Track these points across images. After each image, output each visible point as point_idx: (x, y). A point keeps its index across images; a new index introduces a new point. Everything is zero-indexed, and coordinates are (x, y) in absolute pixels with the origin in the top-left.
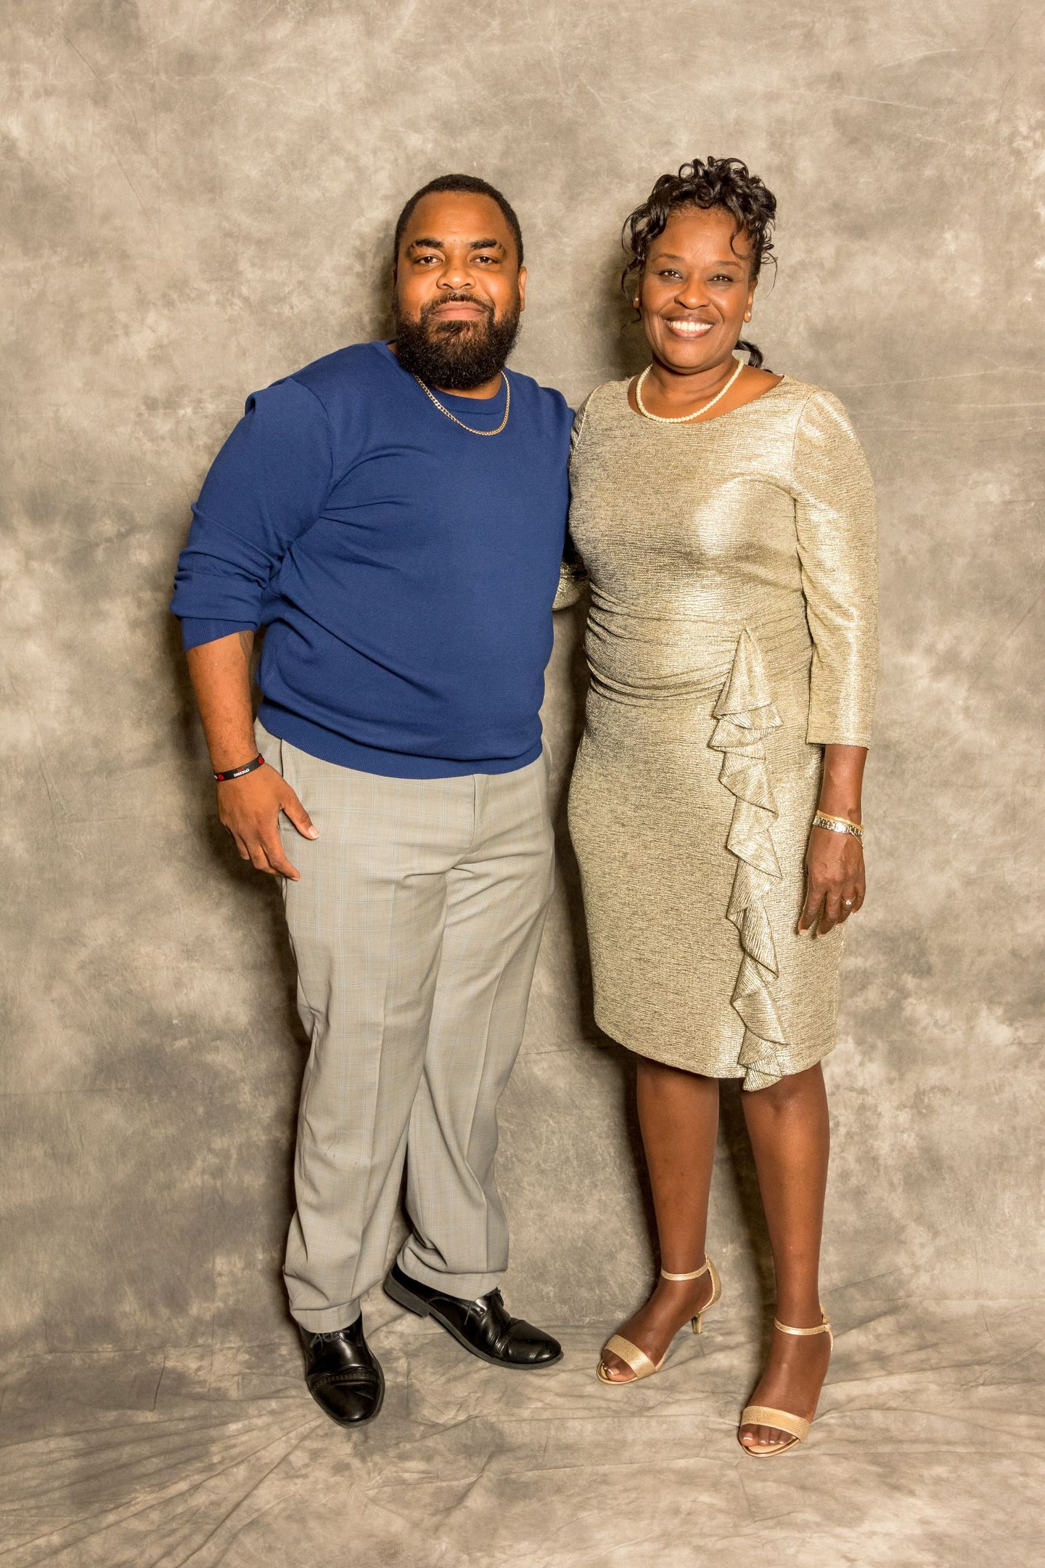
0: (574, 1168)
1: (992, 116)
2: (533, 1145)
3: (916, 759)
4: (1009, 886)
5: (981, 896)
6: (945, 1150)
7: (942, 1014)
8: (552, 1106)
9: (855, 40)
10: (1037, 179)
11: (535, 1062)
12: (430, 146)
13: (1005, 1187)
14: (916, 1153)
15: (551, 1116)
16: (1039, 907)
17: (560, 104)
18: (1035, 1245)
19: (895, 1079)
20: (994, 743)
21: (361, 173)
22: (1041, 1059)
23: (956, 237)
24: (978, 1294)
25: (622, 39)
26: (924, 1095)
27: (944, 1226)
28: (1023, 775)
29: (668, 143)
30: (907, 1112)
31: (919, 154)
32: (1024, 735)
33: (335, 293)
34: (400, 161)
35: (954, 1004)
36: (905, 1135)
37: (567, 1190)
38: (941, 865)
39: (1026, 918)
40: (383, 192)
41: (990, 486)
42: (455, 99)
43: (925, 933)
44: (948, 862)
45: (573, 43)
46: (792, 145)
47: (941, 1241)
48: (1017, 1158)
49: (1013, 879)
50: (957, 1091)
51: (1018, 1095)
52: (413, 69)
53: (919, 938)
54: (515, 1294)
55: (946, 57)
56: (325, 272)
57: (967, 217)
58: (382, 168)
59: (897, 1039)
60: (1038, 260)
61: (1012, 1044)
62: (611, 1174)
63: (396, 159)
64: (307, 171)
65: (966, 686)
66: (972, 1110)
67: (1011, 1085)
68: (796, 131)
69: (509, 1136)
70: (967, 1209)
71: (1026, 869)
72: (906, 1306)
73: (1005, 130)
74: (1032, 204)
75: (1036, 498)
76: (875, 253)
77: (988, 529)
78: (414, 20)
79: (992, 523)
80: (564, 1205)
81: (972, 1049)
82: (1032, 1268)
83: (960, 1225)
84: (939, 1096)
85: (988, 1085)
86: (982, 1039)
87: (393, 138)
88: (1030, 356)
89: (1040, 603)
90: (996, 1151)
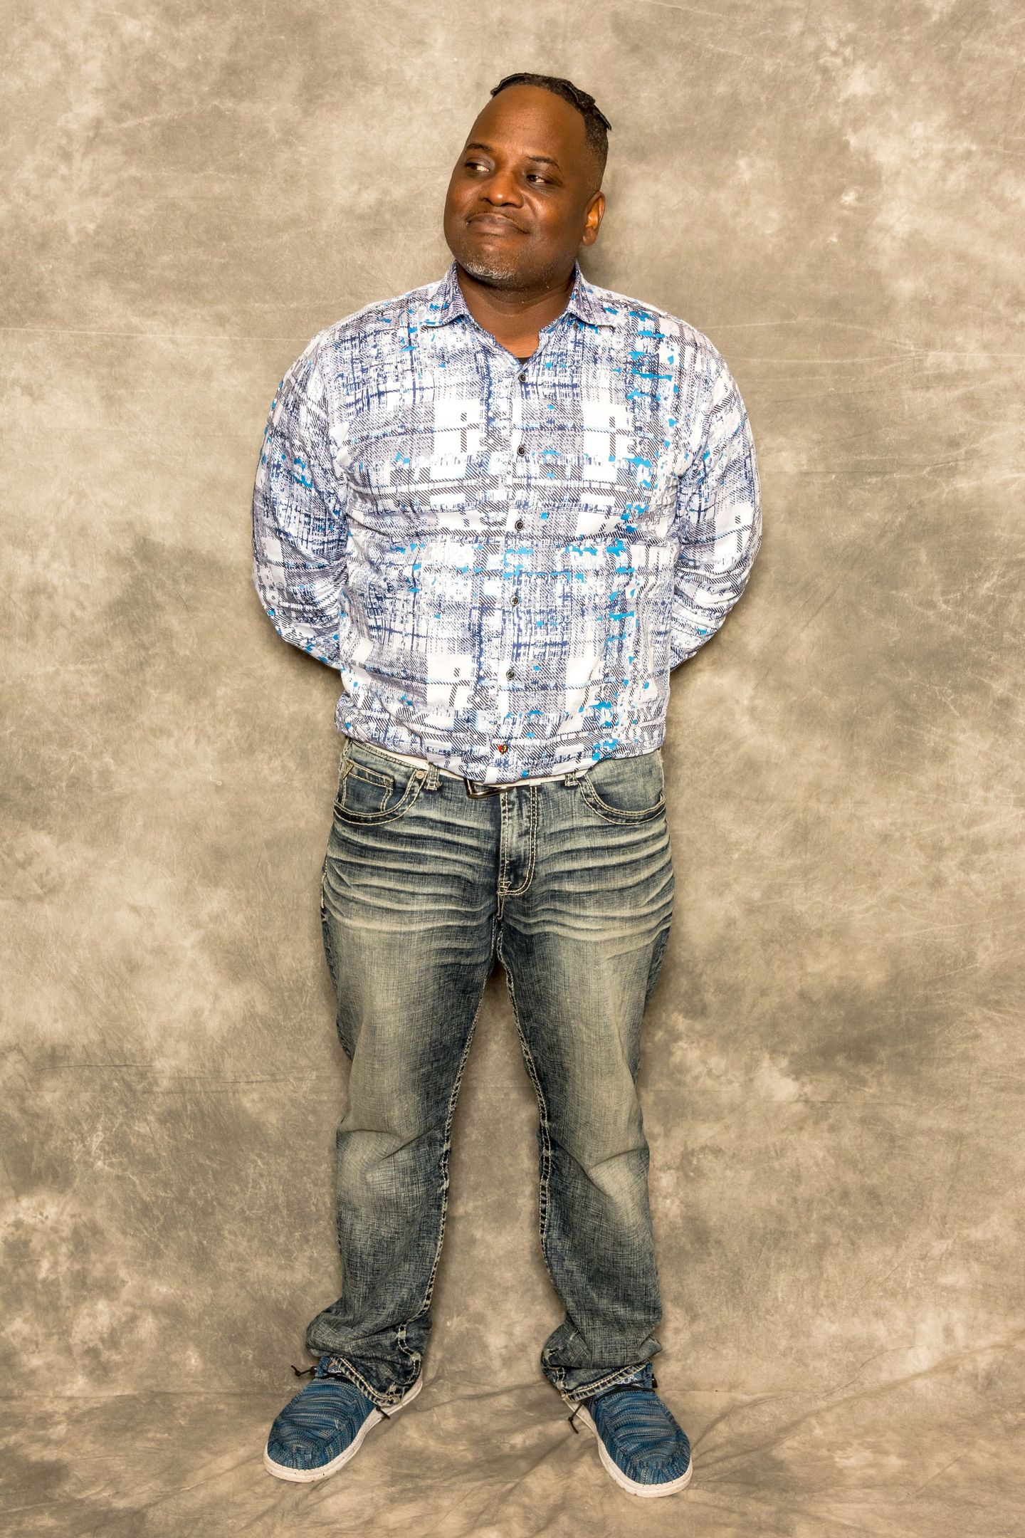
0: (283, 1218)
2: (238, 1188)
3: (693, 765)
4: (799, 918)
5: (766, 927)
6: (713, 1220)
7: (717, 1062)
8: (261, 1144)
10: (846, 102)
11: (245, 1092)
12: (149, 34)
13: (780, 1267)
14: (679, 1220)
15: (259, 1156)
16: (832, 943)
18: (808, 1336)
19: (659, 1135)
20: (784, 749)
21: (69, 62)
22: (831, 1121)
23: (752, 165)
24: (733, 1387)
26: (693, 1155)
27: (704, 1309)
28: (816, 788)
29: (421, 42)
30: (671, 1175)
31: (710, 68)
32: (818, 743)
33: (36, 197)
34: (115, 50)
35: (731, 1051)
36: (668, 1201)
37: (274, 1243)
38: (720, 888)
39: (817, 955)
40: (94, 84)
41: (784, 454)
43: (700, 966)
44: (728, 885)
46: (564, 50)
47: (700, 1326)
48: (796, 1235)
49: (803, 909)
50: (731, 1153)
51: (801, 1161)
53: (693, 972)
56: (26, 174)
57: (764, 142)
58: (94, 57)
59: (664, 1088)
60: (846, 195)
61: (797, 1101)
63: (109, 48)
64: (8, 56)
65: (752, 684)
67: (795, 1149)
68: (569, 34)
69: (210, 1177)
70: (733, 1290)
71: (818, 899)
73: (811, 44)
74: (840, 130)
75: (837, 469)
76: (657, 179)
79: (787, 497)
80: (270, 1259)
81: (750, 1104)
82: (801, 1362)
83: (724, 1309)
84: (710, 1157)
85: (767, 1147)
86: (763, 1093)
87: (106, 24)
88: (833, 306)
89: (840, 591)
90: (773, 1225)
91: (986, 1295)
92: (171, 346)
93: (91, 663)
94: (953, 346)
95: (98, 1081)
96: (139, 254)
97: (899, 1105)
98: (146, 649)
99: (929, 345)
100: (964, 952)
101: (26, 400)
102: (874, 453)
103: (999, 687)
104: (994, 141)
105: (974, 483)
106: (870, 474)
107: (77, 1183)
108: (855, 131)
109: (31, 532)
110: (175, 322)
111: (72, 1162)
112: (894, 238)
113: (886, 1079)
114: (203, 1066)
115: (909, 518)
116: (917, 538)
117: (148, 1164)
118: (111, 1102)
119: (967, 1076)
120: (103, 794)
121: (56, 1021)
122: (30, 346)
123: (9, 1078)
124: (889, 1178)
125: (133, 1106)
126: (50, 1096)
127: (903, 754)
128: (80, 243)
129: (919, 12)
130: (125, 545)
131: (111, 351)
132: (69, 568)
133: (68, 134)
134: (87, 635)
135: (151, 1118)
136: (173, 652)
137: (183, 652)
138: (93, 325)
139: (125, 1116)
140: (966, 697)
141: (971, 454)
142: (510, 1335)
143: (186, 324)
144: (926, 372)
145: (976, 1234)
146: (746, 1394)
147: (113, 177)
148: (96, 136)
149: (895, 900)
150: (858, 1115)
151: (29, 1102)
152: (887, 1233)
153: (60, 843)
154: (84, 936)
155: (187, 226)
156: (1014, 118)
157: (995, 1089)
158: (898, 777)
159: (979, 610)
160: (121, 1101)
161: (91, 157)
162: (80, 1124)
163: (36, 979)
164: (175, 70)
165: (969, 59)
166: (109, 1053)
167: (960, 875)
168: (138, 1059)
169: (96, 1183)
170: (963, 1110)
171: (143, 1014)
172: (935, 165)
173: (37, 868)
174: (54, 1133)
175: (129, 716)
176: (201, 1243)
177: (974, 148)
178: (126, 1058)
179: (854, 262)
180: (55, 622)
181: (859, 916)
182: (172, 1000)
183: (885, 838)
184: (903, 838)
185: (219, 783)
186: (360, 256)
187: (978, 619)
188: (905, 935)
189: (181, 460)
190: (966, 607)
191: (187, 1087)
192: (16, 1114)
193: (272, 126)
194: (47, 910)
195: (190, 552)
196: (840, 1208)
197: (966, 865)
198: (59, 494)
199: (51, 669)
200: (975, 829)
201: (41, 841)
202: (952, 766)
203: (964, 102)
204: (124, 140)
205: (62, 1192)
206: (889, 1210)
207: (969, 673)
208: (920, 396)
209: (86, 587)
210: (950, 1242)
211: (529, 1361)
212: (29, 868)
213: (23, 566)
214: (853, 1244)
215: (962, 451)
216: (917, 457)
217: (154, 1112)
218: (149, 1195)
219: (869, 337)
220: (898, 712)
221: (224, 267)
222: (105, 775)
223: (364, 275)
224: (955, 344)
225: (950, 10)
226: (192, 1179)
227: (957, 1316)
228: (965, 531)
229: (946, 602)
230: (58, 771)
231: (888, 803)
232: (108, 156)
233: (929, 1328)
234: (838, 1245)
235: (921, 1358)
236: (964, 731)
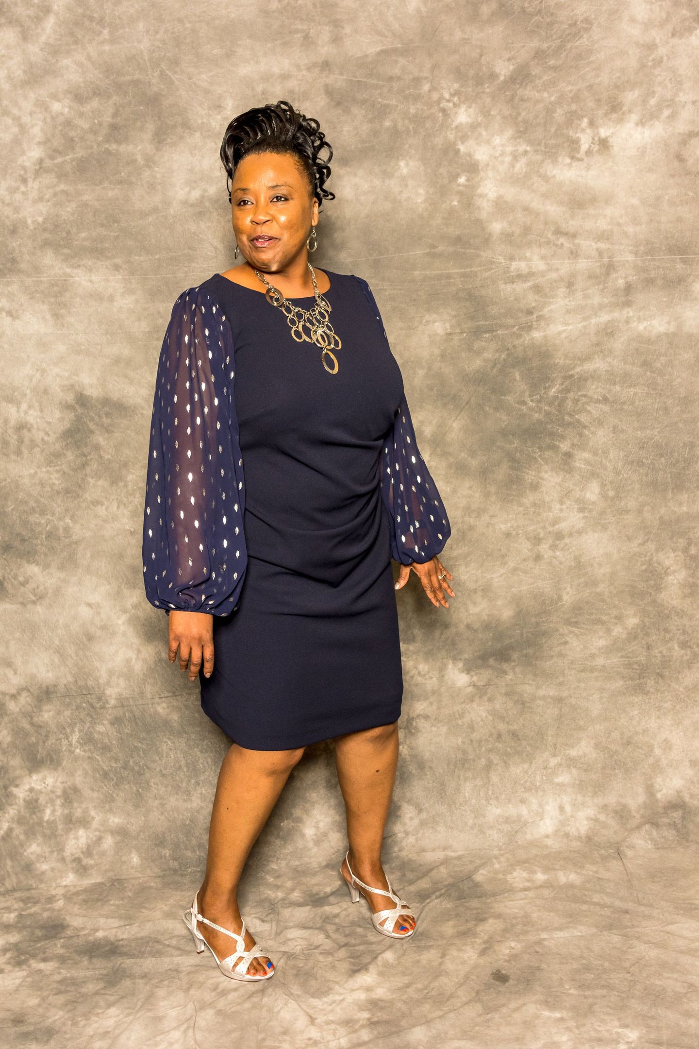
0: (184, 773)
1: (426, 87)
2: (157, 758)
4: (463, 583)
6: (427, 756)
7: (423, 667)
8: (169, 732)
9: (337, 40)
10: (457, 127)
11: (158, 704)
12: (66, 110)
13: (466, 779)
14: (408, 758)
15: (169, 739)
16: (483, 596)
17: (149, 82)
18: (484, 816)
20: (448, 489)
21: (23, 128)
22: (489, 695)
23: (407, 165)
24: (445, 849)
25: (188, 40)
26: (413, 720)
27: (426, 805)
28: (468, 510)
29: (219, 107)
31: (381, 112)
32: (467, 485)
33: (8, 205)
35: (430, 660)
37: (179, 787)
39: (475, 603)
40: (38, 140)
41: (437, 324)
42: (81, 80)
43: (410, 614)
45: (156, 43)
47: (424, 815)
48: (474, 760)
49: (465, 578)
50: (434, 718)
51: (474, 719)
52: (53, 61)
53: (406, 617)
54: (143, 855)
55: (394, 50)
57: (413, 151)
58: (36, 124)
60: (460, 178)
61: (469, 686)
62: (209, 776)
63: (45, 119)
65: (428, 453)
66: (444, 729)
67: (469, 713)
68: (301, 98)
69: (141, 753)
70: (441, 794)
71: (473, 572)
72: (397, 857)
73: (435, 96)
74: (454, 143)
75: (466, 330)
76: (355, 175)
77: (437, 352)
78: (53, 30)
79: (439, 347)
80: (178, 797)
81: (443, 689)
82: (482, 832)
83: (437, 805)
84: (423, 721)
85: (454, 713)
86: (450, 683)
87: (42, 105)
88: (458, 240)
89: (473, 399)
90: (460, 756)
91: (580, 786)
92: (89, 284)
93: (55, 466)
94: (526, 259)
95: (74, 704)
96: (68, 233)
97: (526, 684)
98: (85, 455)
99: (512, 258)
100: (556, 596)
101: (9, 319)
102: (486, 321)
103: (564, 446)
104: (539, 144)
105: (542, 334)
106: (485, 332)
107: (64, 763)
108: (463, 143)
109: (16, 394)
110: (91, 270)
111: (62, 751)
112: (488, 201)
113: (517, 669)
114: (134, 691)
115: (508, 355)
116: (513, 366)
117: (106, 749)
118: (82, 715)
119: (562, 665)
120: (67, 540)
121: (48, 671)
122: (9, 288)
123: (23, 706)
124: (523, 725)
125: (95, 716)
126: (47, 715)
127: (514, 487)
128: (35, 229)
129: (493, 76)
130: (70, 398)
131: (56, 289)
132: (39, 413)
133: (24, 168)
134: (51, 450)
135: (105, 722)
136: (101, 457)
137: (106, 457)
138: (45, 275)
139: (91, 722)
140: (546, 453)
141: (540, 318)
142: (317, 828)
143: (97, 271)
144: (511, 274)
145: (573, 753)
146: (453, 852)
147: (51, 191)
148: (40, 169)
149: (515, 569)
150: (503, 691)
151: (35, 719)
152: (524, 755)
153: (44, 570)
154: (61, 622)
155: (94, 216)
156: (549, 131)
157: (578, 671)
158: (512, 501)
159: (550, 404)
160: (88, 714)
161: (38, 180)
162: (64, 729)
163: (35, 648)
164: (82, 129)
165: (522, 100)
166: (80, 687)
167: (550, 553)
168: (96, 689)
169: (76, 762)
170: (561, 684)
171: (98, 664)
172: (508, 159)
173: (31, 585)
174: (50, 735)
175: (78, 495)
176: (138, 791)
177: (528, 149)
178: (89, 690)
179: (467, 215)
180: (33, 444)
181: (497, 580)
182: (114, 655)
183: (508, 535)
184: (518, 534)
185: (132, 530)
186: (193, 227)
187: (550, 409)
188: (522, 588)
189: (99, 347)
190: (543, 403)
191: (125, 704)
192: (28, 727)
193: (139, 158)
194: (39, 609)
195: (107, 399)
196: (497, 744)
197: (553, 547)
198: (31, 372)
199: (32, 471)
200: (557, 527)
201: (33, 570)
202: (542, 492)
203: (521, 124)
204: (56, 169)
205: (56, 770)
206: (524, 743)
207: (547, 440)
208: (509, 287)
209: (49, 423)
210: (559, 758)
211: (329, 842)
212: (27, 586)
213: (13, 414)
214: (506, 763)
215: (535, 316)
216: (510, 321)
217: (107, 719)
218: (107, 766)
219: (479, 256)
220: (510, 464)
221: (117, 237)
222: (67, 529)
223: (196, 237)
224: (526, 258)
225: (508, 74)
226: (131, 755)
227: (566, 799)
228: (540, 361)
229: (532, 401)
230: (40, 529)
231: (508, 515)
232: (48, 179)
233: (551, 808)
234: (497, 764)
235: (547, 826)
236: (546, 472)
